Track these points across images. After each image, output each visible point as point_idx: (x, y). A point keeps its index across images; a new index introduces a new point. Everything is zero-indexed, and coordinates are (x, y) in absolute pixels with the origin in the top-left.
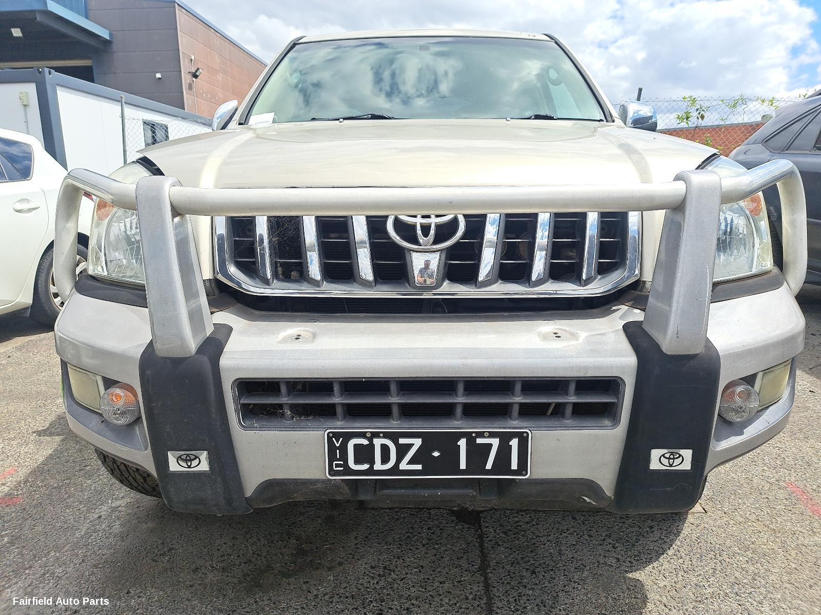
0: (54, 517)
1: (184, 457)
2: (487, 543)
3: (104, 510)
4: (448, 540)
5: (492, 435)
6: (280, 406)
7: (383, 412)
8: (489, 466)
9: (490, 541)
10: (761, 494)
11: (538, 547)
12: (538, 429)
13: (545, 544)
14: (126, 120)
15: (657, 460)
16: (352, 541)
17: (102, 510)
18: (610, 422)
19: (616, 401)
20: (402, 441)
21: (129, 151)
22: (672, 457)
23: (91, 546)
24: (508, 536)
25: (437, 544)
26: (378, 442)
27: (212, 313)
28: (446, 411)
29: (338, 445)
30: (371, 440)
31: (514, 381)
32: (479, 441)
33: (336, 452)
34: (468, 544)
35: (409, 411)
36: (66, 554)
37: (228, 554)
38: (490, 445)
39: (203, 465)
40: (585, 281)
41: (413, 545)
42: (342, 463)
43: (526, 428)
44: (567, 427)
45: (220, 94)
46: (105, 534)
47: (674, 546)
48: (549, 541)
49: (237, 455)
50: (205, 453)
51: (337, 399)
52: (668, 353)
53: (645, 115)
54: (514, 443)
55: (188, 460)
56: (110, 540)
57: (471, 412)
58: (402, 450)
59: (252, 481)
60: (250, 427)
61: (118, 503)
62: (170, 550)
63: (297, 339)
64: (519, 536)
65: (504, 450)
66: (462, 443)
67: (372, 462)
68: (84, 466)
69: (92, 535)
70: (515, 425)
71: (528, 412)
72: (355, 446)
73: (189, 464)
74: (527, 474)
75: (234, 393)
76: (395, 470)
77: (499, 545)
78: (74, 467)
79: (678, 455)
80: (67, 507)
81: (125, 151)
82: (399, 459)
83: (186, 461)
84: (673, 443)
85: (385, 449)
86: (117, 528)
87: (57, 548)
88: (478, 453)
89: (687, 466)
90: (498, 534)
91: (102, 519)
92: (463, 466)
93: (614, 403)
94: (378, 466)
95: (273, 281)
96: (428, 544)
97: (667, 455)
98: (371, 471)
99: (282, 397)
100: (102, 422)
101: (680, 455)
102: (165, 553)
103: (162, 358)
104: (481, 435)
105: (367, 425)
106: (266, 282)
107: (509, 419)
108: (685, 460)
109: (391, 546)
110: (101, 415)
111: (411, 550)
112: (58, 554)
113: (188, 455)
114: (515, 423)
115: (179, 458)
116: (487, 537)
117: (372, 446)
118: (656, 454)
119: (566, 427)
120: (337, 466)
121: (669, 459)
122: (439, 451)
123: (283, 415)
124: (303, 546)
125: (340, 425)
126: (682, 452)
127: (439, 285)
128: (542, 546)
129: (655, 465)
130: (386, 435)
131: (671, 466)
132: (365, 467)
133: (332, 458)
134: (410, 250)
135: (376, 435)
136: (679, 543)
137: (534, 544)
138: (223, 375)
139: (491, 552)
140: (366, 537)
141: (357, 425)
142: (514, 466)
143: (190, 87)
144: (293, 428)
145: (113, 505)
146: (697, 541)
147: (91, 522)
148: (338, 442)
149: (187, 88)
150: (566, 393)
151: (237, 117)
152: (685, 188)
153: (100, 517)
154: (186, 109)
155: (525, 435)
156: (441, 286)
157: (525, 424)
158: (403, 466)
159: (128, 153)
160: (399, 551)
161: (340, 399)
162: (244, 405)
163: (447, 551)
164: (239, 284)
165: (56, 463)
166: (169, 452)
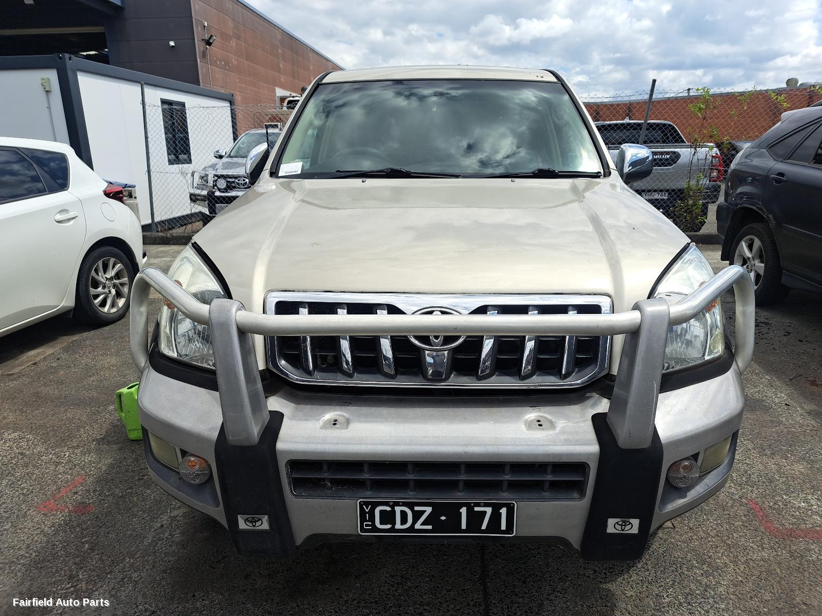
0: (123, 525)
1: (250, 519)
2: (487, 555)
3: (165, 519)
4: (455, 552)
5: (486, 505)
6: (324, 480)
7: (403, 485)
8: (484, 527)
9: (490, 553)
10: (724, 510)
11: (529, 559)
12: (522, 500)
13: (535, 557)
14: (146, 107)
15: (612, 526)
16: (375, 551)
17: (163, 519)
18: (578, 495)
19: (583, 479)
20: (417, 508)
21: (151, 137)
22: (625, 524)
23: (158, 553)
24: (505, 548)
25: (445, 555)
26: (398, 509)
27: (266, 397)
28: (452, 486)
29: (367, 511)
30: (393, 507)
31: (505, 464)
32: (476, 509)
33: (366, 516)
34: (471, 555)
35: (422, 486)
36: (138, 560)
37: (272, 562)
38: (485, 512)
39: (264, 524)
40: (564, 375)
41: (426, 556)
42: (370, 523)
43: (513, 499)
44: (545, 499)
45: (234, 61)
46: (169, 542)
47: (643, 559)
48: (538, 553)
49: (289, 516)
50: (266, 517)
51: (367, 475)
52: (623, 448)
53: (643, 156)
54: (504, 511)
55: (253, 521)
56: (174, 548)
57: (471, 486)
58: (417, 515)
59: (301, 534)
60: (300, 496)
61: (175, 513)
62: (224, 558)
63: (335, 424)
64: (514, 549)
65: (496, 516)
66: (464, 510)
67: (394, 523)
68: (142, 476)
69: (157, 544)
70: (505, 496)
71: (514, 486)
72: (381, 512)
73: (254, 524)
74: (513, 533)
75: (288, 470)
76: (412, 529)
77: (497, 557)
78: (133, 477)
79: (628, 523)
80: (134, 515)
81: (146, 138)
82: (415, 521)
83: (251, 522)
84: (625, 515)
85: (404, 515)
86: (177, 536)
87: (131, 556)
88: (475, 519)
89: (635, 530)
90: (497, 547)
91: (164, 528)
92: (464, 526)
93: (582, 480)
94: (398, 526)
95: (314, 372)
96: (438, 555)
97: (620, 523)
98: (393, 530)
99: (324, 473)
100: (180, 479)
101: (630, 523)
102: (220, 561)
103: (233, 446)
104: (478, 505)
105: (390, 495)
106: (309, 373)
107: (500, 491)
108: (634, 526)
109: (407, 557)
110: (178, 473)
111: (424, 560)
112: (132, 560)
113: (253, 518)
114: (505, 494)
115: (246, 520)
116: (487, 550)
117: (393, 512)
118: (611, 522)
119: (543, 499)
120: (367, 525)
121: (622, 525)
122: (445, 516)
123: (324, 486)
124: (334, 555)
125: (369, 495)
126: (632, 521)
127: (447, 378)
128: (533, 558)
129: (610, 529)
130: (404, 504)
131: (623, 530)
132: (389, 526)
133: (363, 519)
134: (424, 349)
135: (398, 504)
136: (647, 557)
137: (526, 556)
138: (279, 457)
139: (490, 563)
140: (387, 548)
141: (383, 495)
142: (503, 527)
143: (204, 55)
144: (332, 497)
145: (172, 515)
146: (663, 554)
147: (155, 530)
148: (367, 509)
149: (201, 57)
150: (545, 472)
151: (268, 165)
152: (640, 317)
153: (162, 526)
154: (201, 84)
155: (512, 505)
156: (449, 378)
157: (511, 496)
158: (418, 526)
159: (149, 140)
160: (414, 561)
161: (369, 475)
162: (293, 479)
163: (453, 561)
164: (287, 375)
165: (117, 473)
166: (239, 516)
